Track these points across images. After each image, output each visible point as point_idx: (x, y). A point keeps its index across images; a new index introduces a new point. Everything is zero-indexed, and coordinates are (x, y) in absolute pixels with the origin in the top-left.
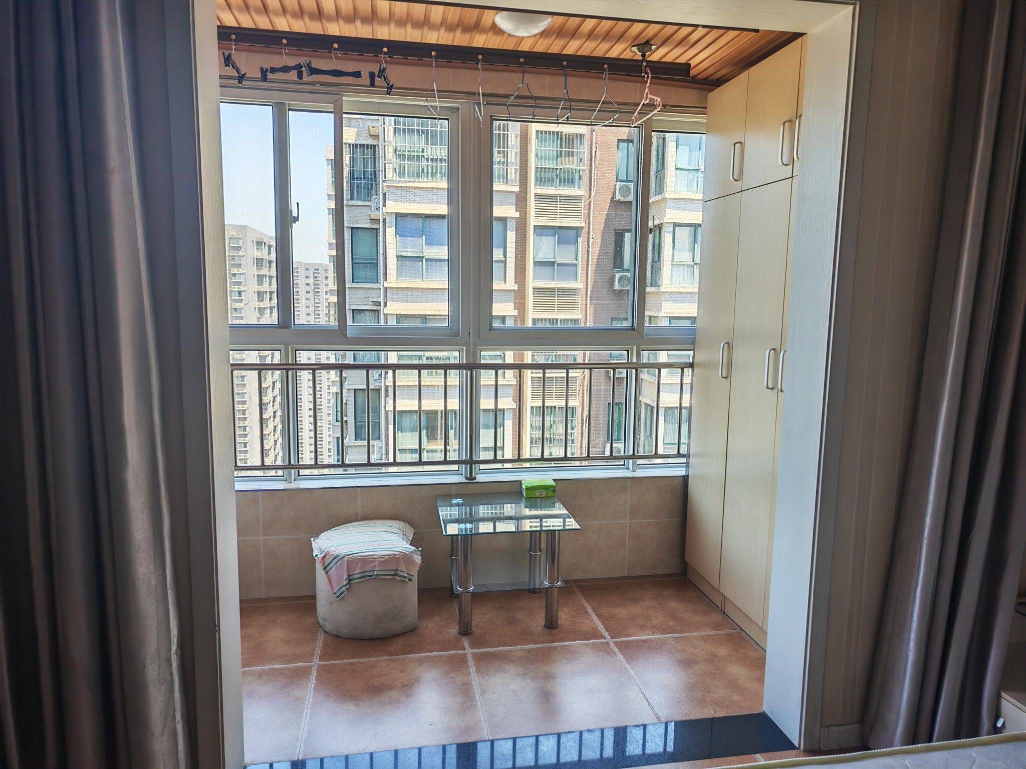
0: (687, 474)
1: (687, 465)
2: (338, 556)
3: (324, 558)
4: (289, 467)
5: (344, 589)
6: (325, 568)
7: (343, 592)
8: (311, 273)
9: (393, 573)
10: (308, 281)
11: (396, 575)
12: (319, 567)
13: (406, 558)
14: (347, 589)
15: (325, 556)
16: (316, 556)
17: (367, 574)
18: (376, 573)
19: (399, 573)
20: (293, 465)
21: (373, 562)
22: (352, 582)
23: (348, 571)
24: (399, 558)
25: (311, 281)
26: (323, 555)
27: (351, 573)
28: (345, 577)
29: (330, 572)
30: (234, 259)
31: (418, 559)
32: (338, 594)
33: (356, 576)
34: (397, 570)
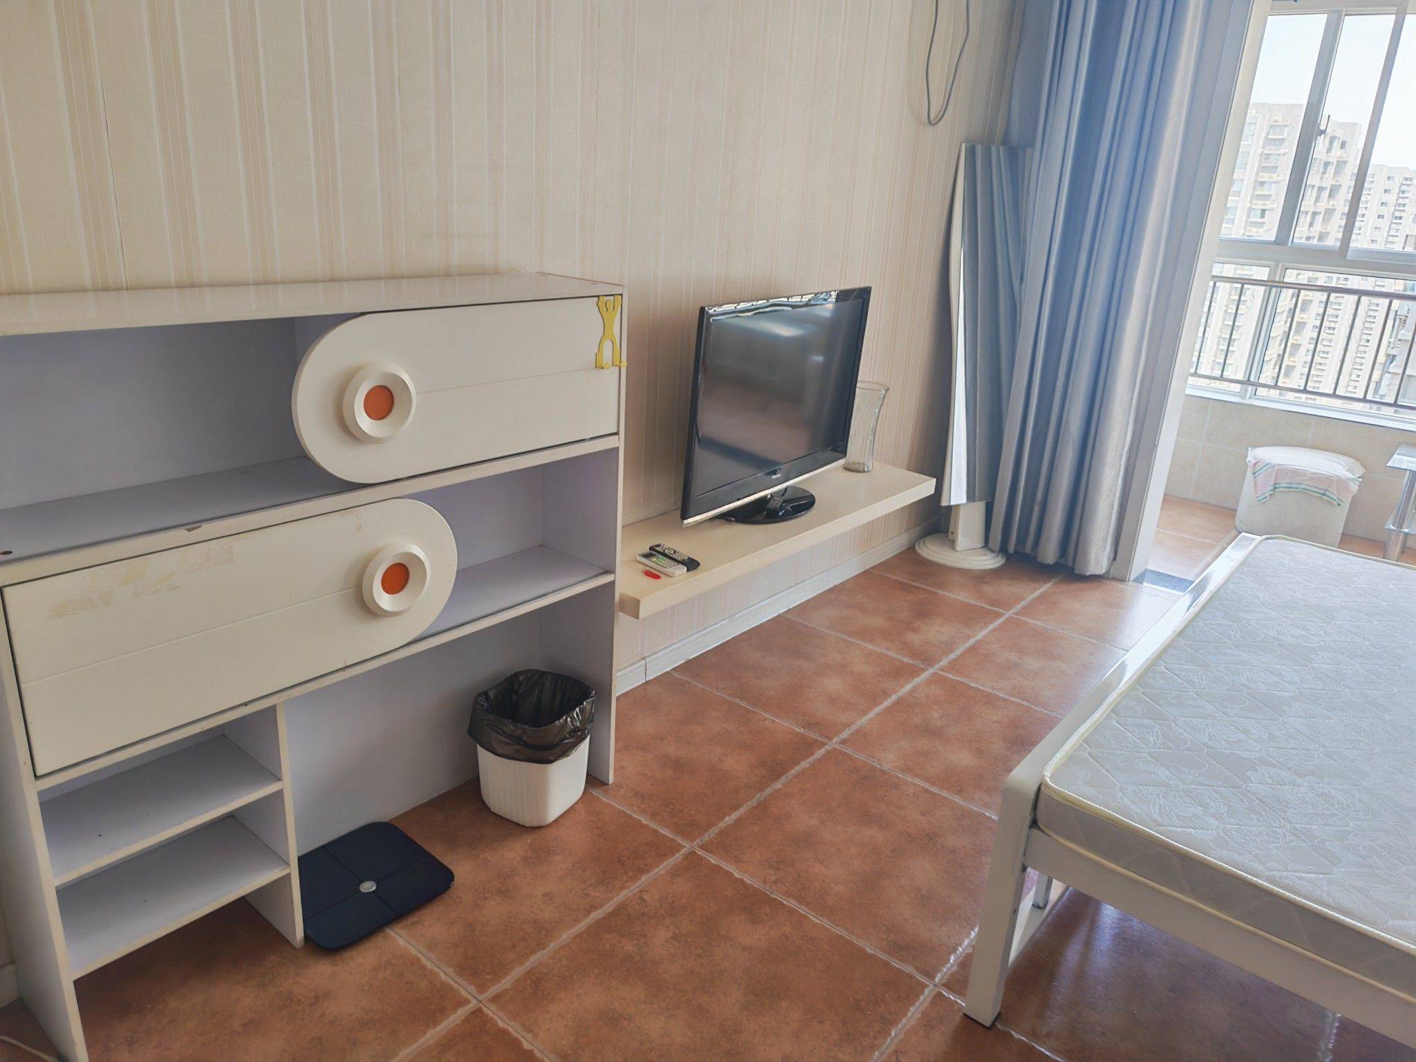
2: (1269, 464)
3: (1255, 464)
4: (1248, 382)
5: (1267, 494)
6: (1254, 473)
7: (1266, 497)
8: (1395, 186)
9: (1322, 492)
10: (1386, 197)
11: (1324, 495)
12: (1249, 473)
13: (1341, 483)
14: (1271, 495)
15: (1258, 462)
16: (1249, 461)
17: (1294, 486)
18: (1303, 486)
19: (1328, 493)
20: (1251, 382)
21: (1306, 476)
22: (1276, 490)
23: (1276, 478)
24: (1332, 480)
25: (1391, 198)
26: (1256, 461)
27: (1278, 482)
28: (1272, 483)
29: (1258, 478)
30: (1267, 159)
31: (1354, 488)
32: (1260, 498)
33: (1282, 485)
34: (1327, 490)
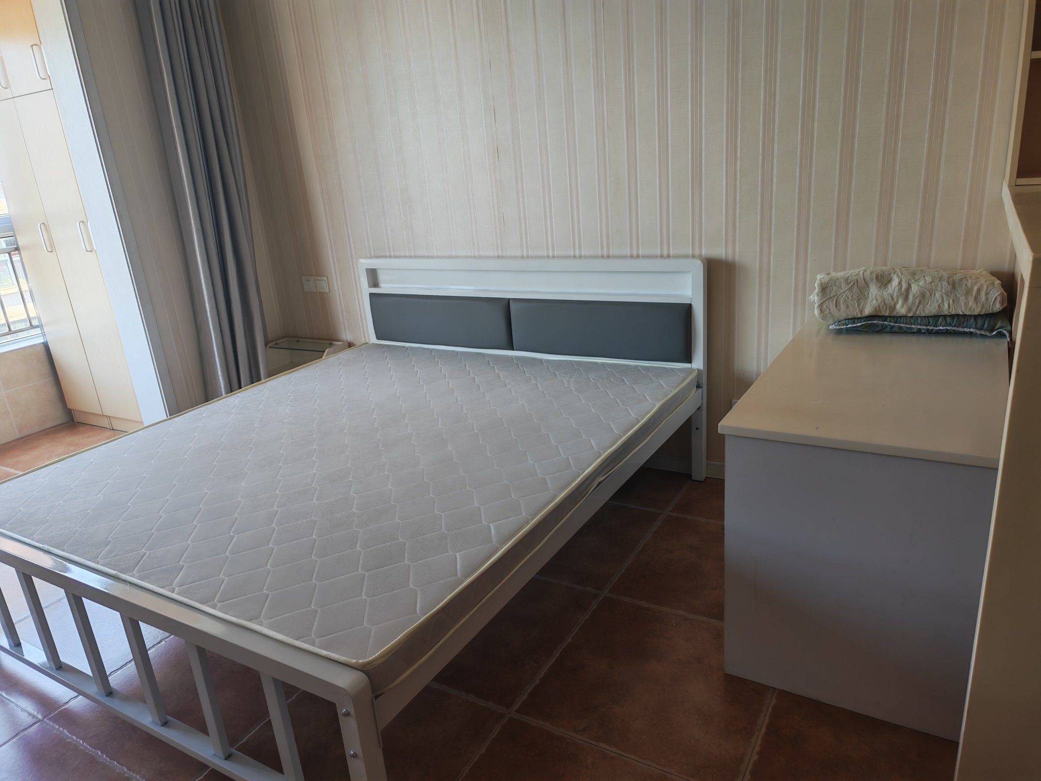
0: (46, 340)
1: (44, 335)
